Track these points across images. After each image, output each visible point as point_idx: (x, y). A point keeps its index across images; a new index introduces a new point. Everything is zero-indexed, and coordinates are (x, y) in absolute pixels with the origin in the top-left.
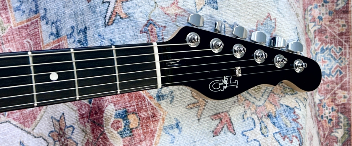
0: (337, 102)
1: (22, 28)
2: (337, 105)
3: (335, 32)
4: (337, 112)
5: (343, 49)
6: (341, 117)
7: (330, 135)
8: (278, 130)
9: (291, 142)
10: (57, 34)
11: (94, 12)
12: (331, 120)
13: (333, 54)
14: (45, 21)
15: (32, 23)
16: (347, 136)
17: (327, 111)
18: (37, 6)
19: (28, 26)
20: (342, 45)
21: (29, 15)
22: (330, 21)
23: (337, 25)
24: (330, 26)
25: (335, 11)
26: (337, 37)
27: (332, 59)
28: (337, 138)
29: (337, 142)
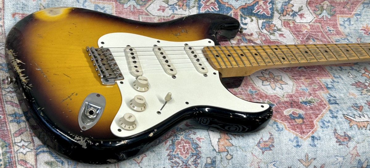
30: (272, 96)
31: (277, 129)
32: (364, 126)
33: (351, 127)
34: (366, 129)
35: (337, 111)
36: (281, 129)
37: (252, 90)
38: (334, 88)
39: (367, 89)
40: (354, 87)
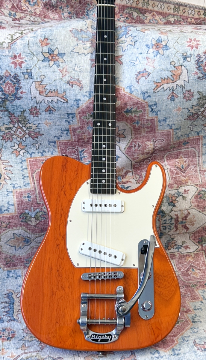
0: (118, 12)
1: (61, 152)
2: (119, 12)
3: (79, 6)
4: (123, 13)
5: (88, 3)
6: (126, 12)
7: (135, 20)
8: (124, 36)
9: (130, 30)
10: (67, 130)
11: (61, 108)
12: (127, 18)
13: (90, 10)
14: (60, 138)
15: (60, 146)
16: (137, 10)
17: (122, 19)
18: (53, 142)
19: (61, 149)
20: (87, 3)
21: (56, 147)
22: (72, 8)
23: (75, 4)
24: (75, 8)
25: (67, 3)
26: (81, 5)
27: (93, 10)
28: (137, 16)
29: (140, 17)
30: (122, 120)
31: (132, 87)
32: (52, 92)
33: (65, 92)
34: (51, 90)
35: (72, 106)
36: (128, 88)
37: (137, 124)
38: (62, 131)
39: (30, 130)
40: (41, 133)
